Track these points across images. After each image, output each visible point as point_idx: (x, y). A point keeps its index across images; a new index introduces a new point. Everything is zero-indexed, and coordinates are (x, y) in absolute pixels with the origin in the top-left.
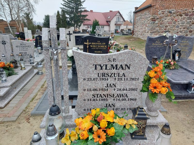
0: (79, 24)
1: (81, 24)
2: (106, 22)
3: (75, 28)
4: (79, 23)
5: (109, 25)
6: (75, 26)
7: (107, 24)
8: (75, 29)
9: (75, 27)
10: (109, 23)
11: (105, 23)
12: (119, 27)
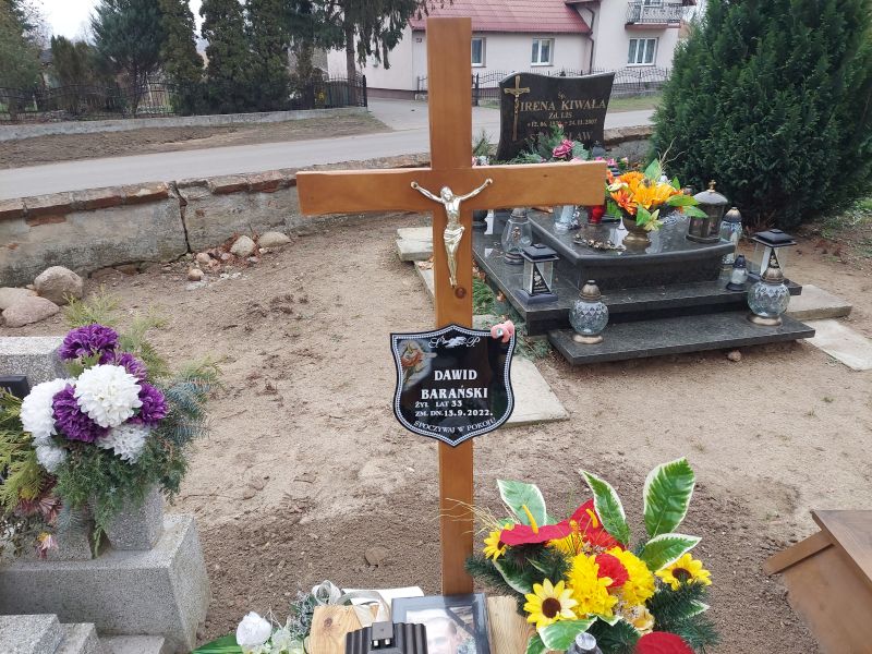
0: (386, 24)
1: (401, 26)
2: (564, 9)
3: (356, 56)
4: (387, 21)
5: (586, 34)
6: (357, 38)
7: (571, 26)
8: (351, 66)
9: (350, 53)
10: (587, 17)
11: (559, 17)
12: (652, 43)
